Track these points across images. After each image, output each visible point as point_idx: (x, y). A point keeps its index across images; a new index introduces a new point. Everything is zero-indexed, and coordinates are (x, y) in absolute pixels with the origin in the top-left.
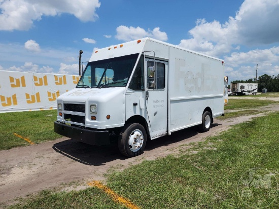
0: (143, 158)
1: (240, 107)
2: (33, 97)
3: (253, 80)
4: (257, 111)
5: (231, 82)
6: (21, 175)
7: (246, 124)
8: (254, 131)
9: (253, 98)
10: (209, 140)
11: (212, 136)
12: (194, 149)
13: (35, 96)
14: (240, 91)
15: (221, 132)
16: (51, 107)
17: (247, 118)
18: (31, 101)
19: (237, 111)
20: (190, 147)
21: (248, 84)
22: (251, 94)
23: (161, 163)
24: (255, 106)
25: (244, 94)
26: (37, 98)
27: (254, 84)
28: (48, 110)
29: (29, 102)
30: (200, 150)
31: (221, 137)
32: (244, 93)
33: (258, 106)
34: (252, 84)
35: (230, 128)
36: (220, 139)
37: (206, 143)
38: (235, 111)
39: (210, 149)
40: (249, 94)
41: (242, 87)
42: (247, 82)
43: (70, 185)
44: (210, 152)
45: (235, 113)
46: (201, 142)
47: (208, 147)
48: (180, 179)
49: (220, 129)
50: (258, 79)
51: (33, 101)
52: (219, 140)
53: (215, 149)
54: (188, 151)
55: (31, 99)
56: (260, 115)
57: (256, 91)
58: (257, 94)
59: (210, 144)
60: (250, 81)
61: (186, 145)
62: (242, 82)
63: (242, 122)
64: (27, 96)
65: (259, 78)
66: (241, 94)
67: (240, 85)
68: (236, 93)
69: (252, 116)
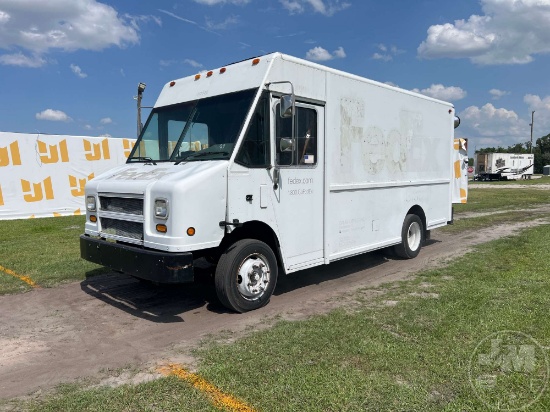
0: (278, 317)
1: (495, 206)
2: (37, 187)
3: (524, 147)
4: (530, 214)
5: (477, 152)
6: (14, 353)
7: (507, 242)
8: (522, 258)
9: (522, 187)
10: (424, 278)
11: (431, 269)
12: (390, 296)
13: (43, 186)
14: (494, 170)
15: (450, 259)
16: (77, 209)
17: (507, 230)
18: (33, 196)
19: (488, 214)
20: (381, 292)
21: (513, 155)
22: (519, 176)
23: (316, 327)
24: (526, 204)
25: (505, 179)
26: (46, 190)
27: (526, 156)
28: (70, 217)
29: (28, 199)
30: (404, 298)
31: (450, 271)
32: (503, 175)
33: (533, 203)
34: (523, 155)
35: (470, 251)
36: (448, 274)
37: (416, 282)
38: (483, 214)
39: (424, 296)
40: (516, 177)
41: (500, 163)
42: (510, 151)
43: (119, 372)
44: (424, 303)
45: (483, 219)
46: (406, 282)
47: (420, 291)
48: (357, 358)
49: (447, 254)
50: (534, 145)
51: (39, 197)
52: (446, 278)
53: (436, 296)
54: (378, 299)
55: (32, 193)
56: (536, 223)
57: (531, 171)
58: (532, 177)
59: (425, 285)
60: (517, 150)
61: (373, 288)
62: (500, 151)
63: (497, 238)
64: (26, 185)
65: (538, 142)
66: (498, 178)
67: (496, 157)
68: (485, 175)
69: (519, 225)
